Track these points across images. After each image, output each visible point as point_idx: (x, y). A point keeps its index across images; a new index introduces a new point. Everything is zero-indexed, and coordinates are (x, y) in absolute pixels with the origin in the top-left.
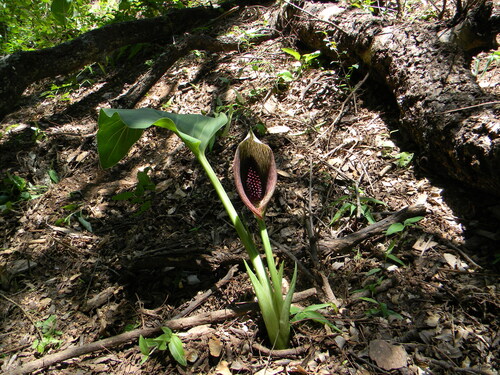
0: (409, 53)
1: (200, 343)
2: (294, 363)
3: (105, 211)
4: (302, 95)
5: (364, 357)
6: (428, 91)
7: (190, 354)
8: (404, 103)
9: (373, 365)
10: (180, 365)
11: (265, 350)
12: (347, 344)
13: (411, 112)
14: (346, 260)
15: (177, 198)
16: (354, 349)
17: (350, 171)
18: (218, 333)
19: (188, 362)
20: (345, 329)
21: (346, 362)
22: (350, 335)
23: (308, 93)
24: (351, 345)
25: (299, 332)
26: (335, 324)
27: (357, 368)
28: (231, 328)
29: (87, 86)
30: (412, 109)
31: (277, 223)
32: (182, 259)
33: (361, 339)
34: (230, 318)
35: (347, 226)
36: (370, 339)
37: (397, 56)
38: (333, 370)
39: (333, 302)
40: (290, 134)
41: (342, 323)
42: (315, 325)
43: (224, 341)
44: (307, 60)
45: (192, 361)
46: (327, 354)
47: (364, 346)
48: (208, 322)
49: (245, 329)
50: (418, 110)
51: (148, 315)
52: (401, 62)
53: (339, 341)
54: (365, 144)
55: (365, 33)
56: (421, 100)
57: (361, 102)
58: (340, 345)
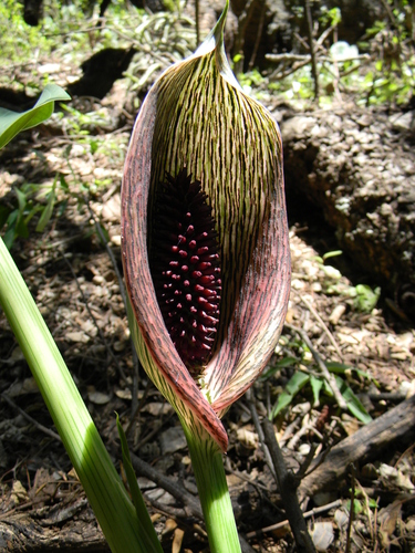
0: (350, 140)
6: (399, 189)
8: (353, 208)
13: (370, 221)
30: (373, 216)
35: (305, 424)
37: (328, 145)
50: (385, 219)
52: (337, 152)
56: (388, 202)
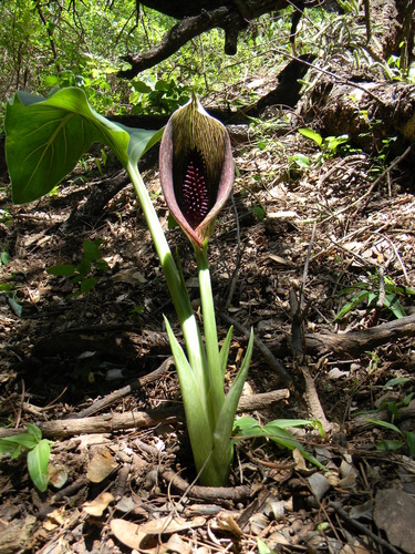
1: (77, 457)
2: (225, 514)
3: (45, 296)
4: (319, 184)
5: (362, 520)
7: (57, 473)
9: (379, 538)
10: (37, 490)
11: (182, 483)
12: (330, 492)
14: (354, 366)
15: (133, 283)
16: (345, 503)
17: (374, 256)
18: (115, 448)
19: (50, 486)
20: (333, 466)
21: (325, 525)
22: (340, 476)
23: (327, 181)
24: (339, 494)
25: (247, 460)
26: (315, 454)
27: (345, 541)
28: (138, 442)
29: (80, 183)
31: (256, 315)
32: (99, 337)
33: (360, 486)
34: (141, 426)
35: (362, 322)
36: (378, 486)
38: (295, 538)
39: (319, 421)
40: (297, 221)
41: (329, 455)
42: (279, 452)
43: (120, 461)
44: (330, 146)
45: (58, 485)
46: (289, 504)
47: (366, 498)
48: (108, 430)
49: (160, 445)
51: (29, 413)
53: (317, 483)
54: (400, 227)
55: (408, 98)
57: (398, 187)
58: (317, 491)
